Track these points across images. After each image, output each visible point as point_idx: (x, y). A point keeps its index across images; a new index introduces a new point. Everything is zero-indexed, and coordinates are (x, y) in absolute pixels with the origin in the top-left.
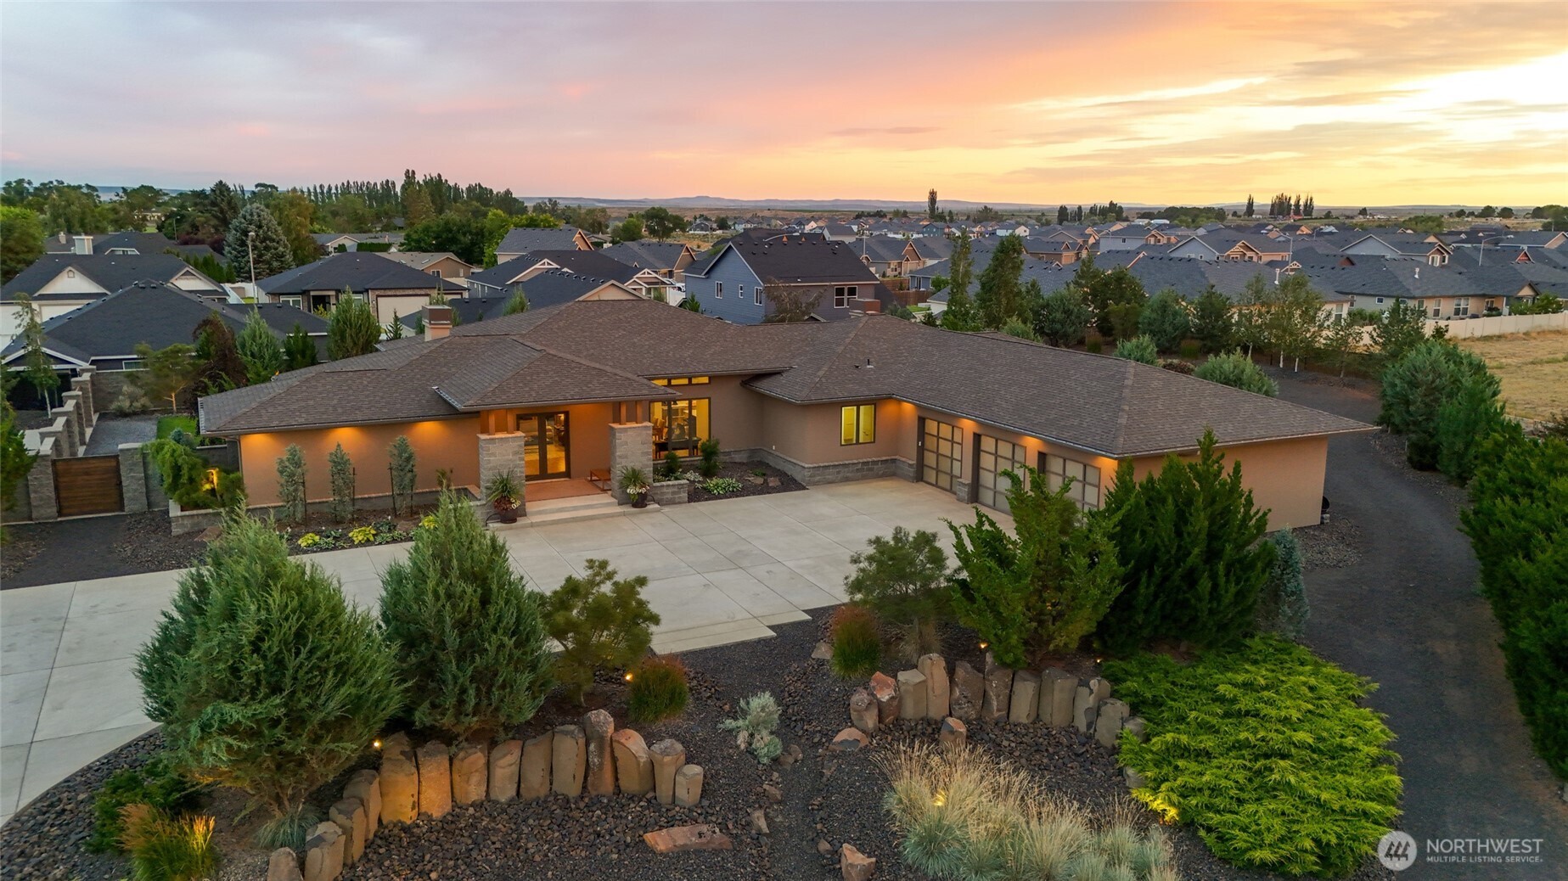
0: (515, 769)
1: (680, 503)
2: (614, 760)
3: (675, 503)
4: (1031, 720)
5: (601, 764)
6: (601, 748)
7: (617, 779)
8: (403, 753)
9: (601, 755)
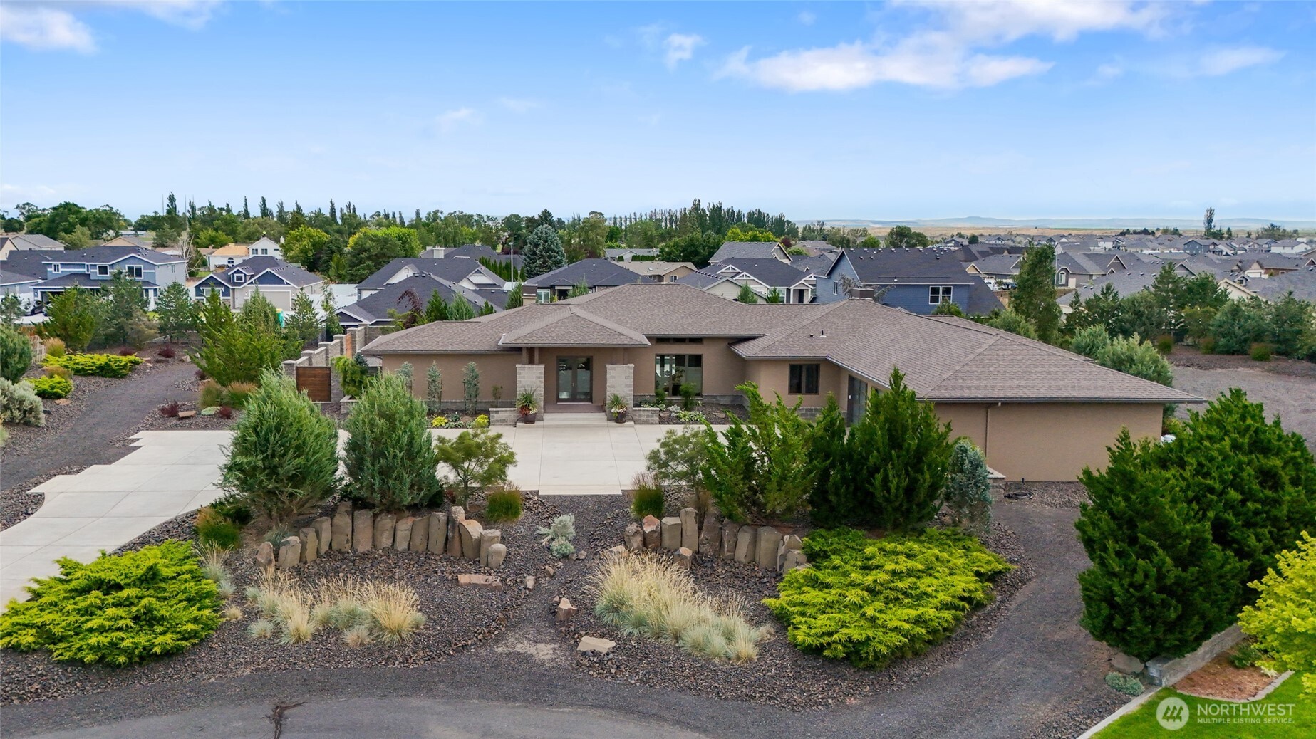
0: (408, 533)
1: (652, 424)
2: (460, 535)
3: (649, 424)
4: (748, 560)
5: (453, 537)
6: (453, 528)
7: (462, 548)
8: (346, 511)
9: (453, 532)
